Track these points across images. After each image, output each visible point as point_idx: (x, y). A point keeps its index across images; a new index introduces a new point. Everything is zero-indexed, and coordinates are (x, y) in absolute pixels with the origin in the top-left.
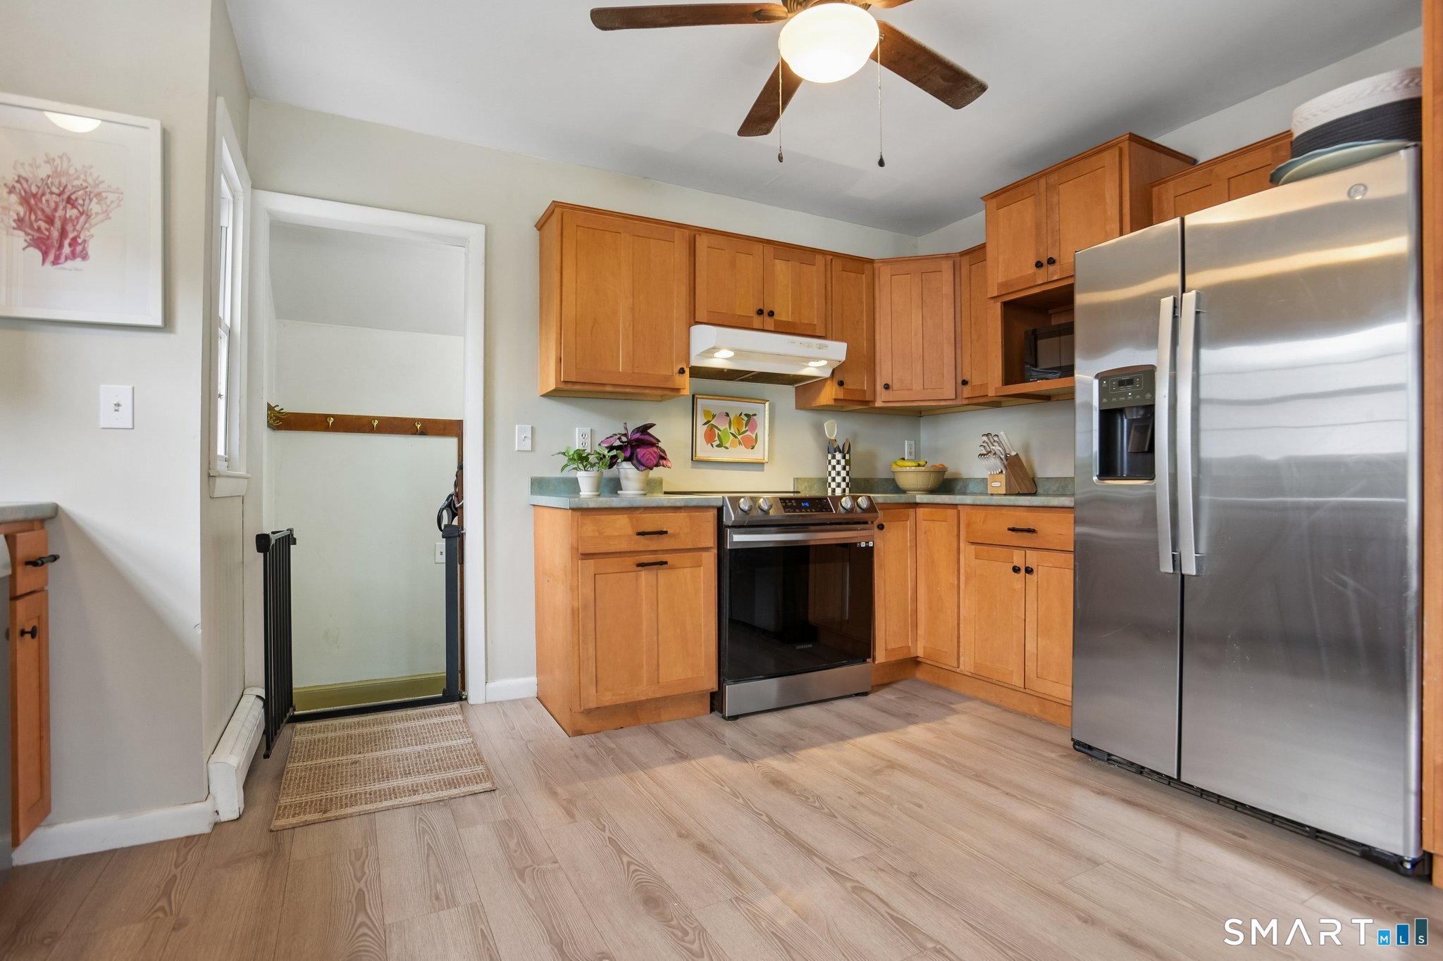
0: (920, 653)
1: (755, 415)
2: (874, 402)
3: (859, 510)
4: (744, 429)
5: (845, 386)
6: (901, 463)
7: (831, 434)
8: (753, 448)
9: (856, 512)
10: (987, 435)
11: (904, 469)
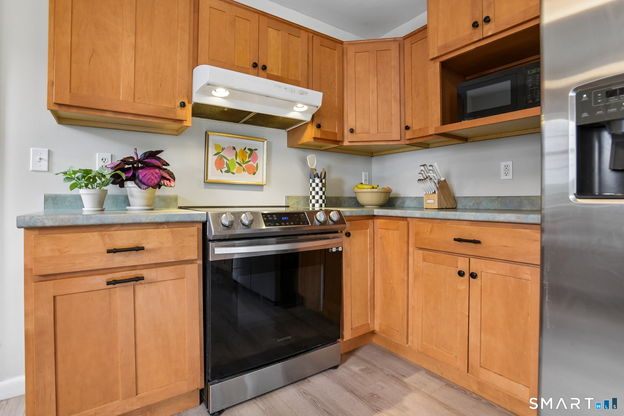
0: (377, 328)
1: (256, 150)
2: (342, 142)
3: (331, 222)
4: (247, 160)
5: (322, 128)
6: (360, 186)
7: (312, 165)
8: (254, 174)
9: (329, 225)
10: (424, 165)
11: (363, 190)
